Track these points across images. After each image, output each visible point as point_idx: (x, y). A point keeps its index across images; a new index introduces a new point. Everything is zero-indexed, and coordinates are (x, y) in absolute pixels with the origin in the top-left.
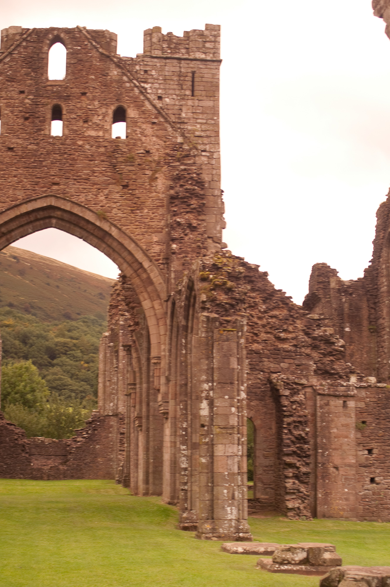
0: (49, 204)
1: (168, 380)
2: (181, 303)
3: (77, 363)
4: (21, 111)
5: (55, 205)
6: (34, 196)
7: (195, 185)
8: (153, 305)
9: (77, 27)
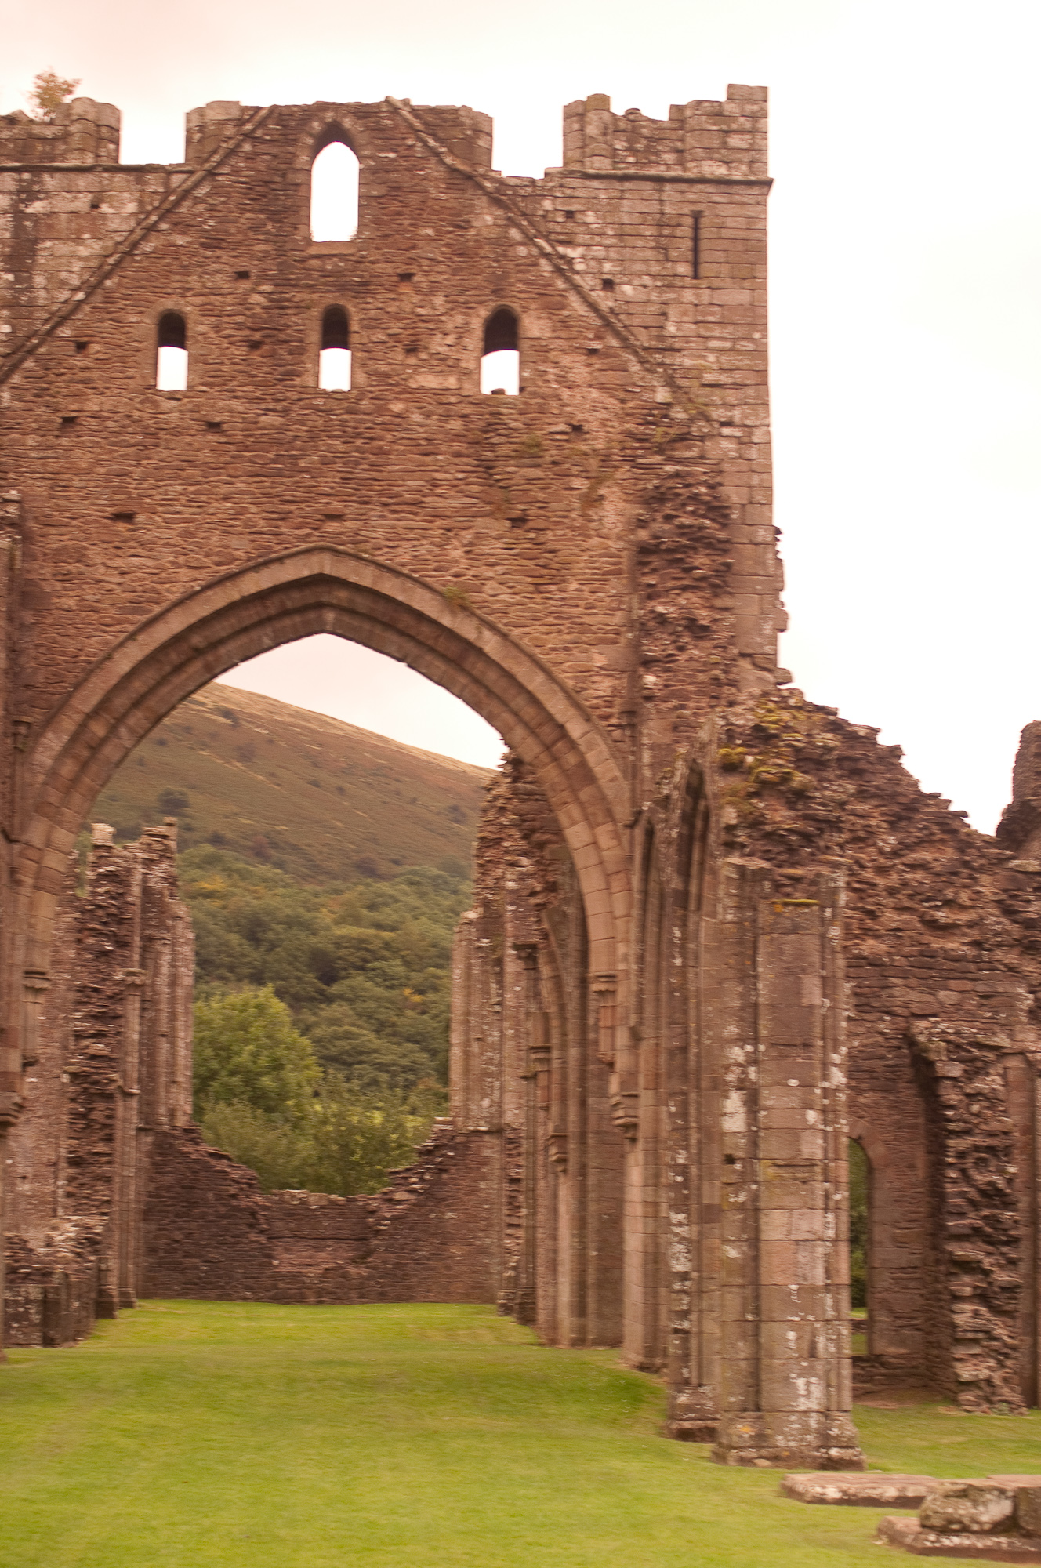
0: (316, 571)
1: (636, 1037)
2: (670, 831)
3: (394, 993)
4: (240, 326)
5: (333, 574)
6: (278, 551)
7: (704, 516)
8: (594, 836)
9: (387, 101)
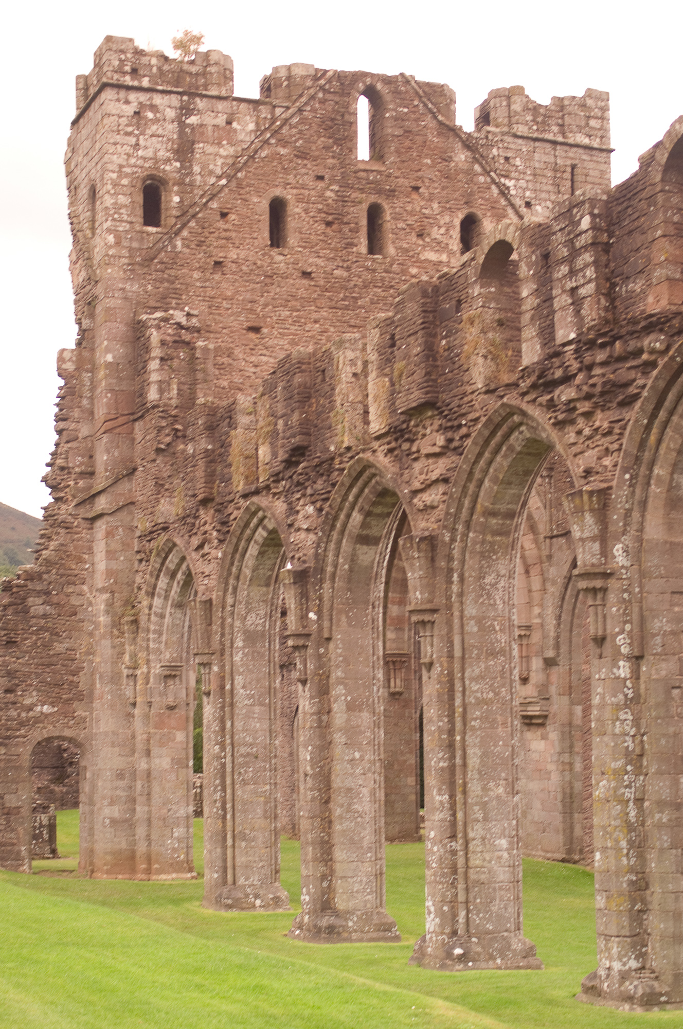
1: (547, 663)
4: (320, 211)
9: (402, 75)
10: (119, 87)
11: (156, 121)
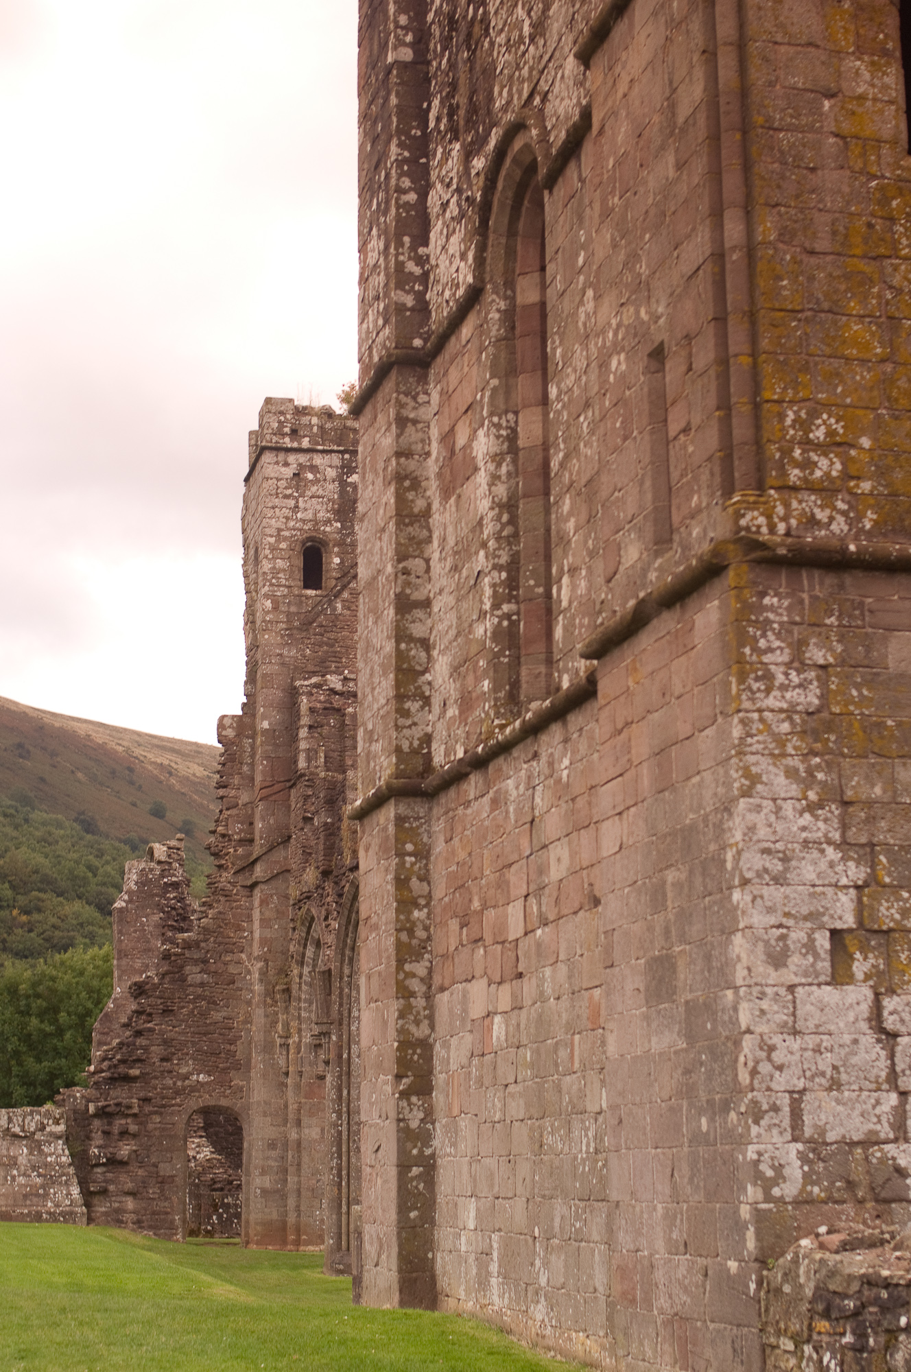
10: (278, 449)
11: (317, 481)
